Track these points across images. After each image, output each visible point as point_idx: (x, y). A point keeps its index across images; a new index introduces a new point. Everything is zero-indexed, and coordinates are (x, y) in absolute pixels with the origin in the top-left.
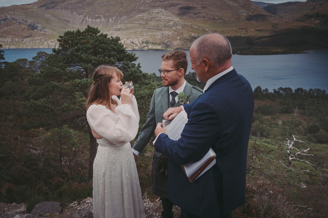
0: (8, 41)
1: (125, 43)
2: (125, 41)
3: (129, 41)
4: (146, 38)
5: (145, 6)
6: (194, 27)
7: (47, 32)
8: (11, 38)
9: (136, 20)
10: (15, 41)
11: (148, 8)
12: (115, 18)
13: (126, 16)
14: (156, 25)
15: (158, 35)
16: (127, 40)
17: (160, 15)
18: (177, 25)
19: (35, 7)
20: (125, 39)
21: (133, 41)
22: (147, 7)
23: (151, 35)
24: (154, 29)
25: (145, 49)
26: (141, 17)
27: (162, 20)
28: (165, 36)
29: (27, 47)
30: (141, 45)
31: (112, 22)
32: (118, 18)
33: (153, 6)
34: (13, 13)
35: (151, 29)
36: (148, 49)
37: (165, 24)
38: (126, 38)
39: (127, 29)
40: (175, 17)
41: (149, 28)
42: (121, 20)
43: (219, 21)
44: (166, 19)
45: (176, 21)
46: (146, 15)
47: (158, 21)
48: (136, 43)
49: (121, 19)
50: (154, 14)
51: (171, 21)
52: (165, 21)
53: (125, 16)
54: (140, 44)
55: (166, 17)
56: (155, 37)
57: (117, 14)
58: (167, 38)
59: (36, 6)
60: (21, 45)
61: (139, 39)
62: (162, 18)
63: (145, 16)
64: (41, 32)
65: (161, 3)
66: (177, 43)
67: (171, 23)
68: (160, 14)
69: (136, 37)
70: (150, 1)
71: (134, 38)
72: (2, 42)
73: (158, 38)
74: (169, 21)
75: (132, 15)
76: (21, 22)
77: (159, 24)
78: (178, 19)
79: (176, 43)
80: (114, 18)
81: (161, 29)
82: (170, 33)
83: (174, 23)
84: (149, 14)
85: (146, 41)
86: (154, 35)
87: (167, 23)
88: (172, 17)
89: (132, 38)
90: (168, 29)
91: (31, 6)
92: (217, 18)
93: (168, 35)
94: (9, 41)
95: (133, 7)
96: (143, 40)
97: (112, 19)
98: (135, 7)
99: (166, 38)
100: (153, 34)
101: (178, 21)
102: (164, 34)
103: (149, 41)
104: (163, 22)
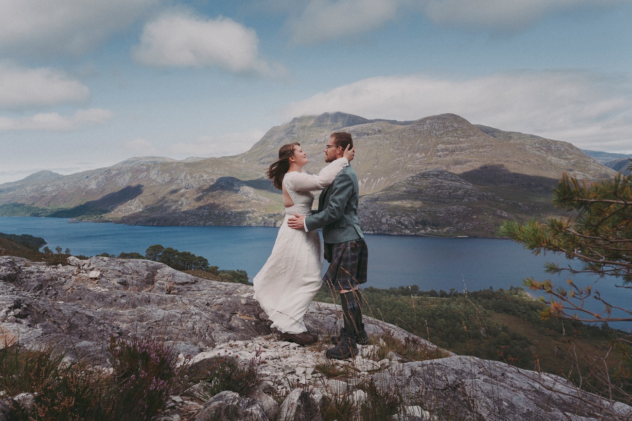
0: (203, 214)
1: (388, 222)
2: (387, 220)
3: (394, 220)
4: (421, 215)
5: (415, 162)
6: (499, 199)
7: (262, 201)
8: (207, 209)
9: (402, 186)
10: (215, 215)
11: (418, 166)
12: (367, 179)
13: (384, 177)
14: (436, 195)
15: (440, 212)
16: (390, 218)
17: (441, 179)
18: (469, 195)
19: (244, 161)
20: (388, 217)
21: (401, 220)
22: (418, 164)
23: (429, 211)
24: (433, 201)
25: (421, 234)
26: (410, 181)
27: (445, 186)
28: (453, 214)
29: (231, 223)
30: (413, 227)
31: (362, 187)
32: (372, 181)
33: (428, 164)
34: (211, 171)
35: (427, 200)
36: (426, 234)
37: (450, 193)
38: (389, 215)
39: (388, 200)
40: (465, 182)
41: (424, 200)
42: (376, 184)
43: (538, 188)
44: (451, 185)
45: (468, 190)
46: (418, 178)
47: (439, 189)
48: (406, 223)
49: (377, 181)
50: (431, 176)
51: (460, 189)
52: (450, 188)
53: (382, 177)
54: (413, 224)
55: (451, 182)
56: (435, 214)
57: (370, 174)
58: (456, 217)
59: (245, 159)
60: (222, 221)
61: (411, 217)
62: (444, 184)
63: (417, 180)
64: (253, 201)
65: (440, 159)
66: (473, 225)
67: (460, 192)
68: (440, 177)
69: (404, 213)
70: (421, 156)
71: (402, 216)
72: (195, 214)
73: (441, 217)
74: (457, 189)
75: (394, 176)
76: (224, 185)
77: (441, 193)
78: (470, 185)
79: (471, 225)
80: (365, 181)
81: (444, 202)
82: (461, 209)
83: (465, 193)
84: (423, 177)
85: (423, 220)
86: (434, 212)
87: (453, 192)
88: (461, 183)
89: (398, 215)
90: (456, 202)
91: (237, 159)
92: (533, 184)
93: (457, 212)
94: (205, 214)
95: (396, 163)
96: (417, 218)
97: (363, 182)
98: (399, 164)
99: (454, 217)
100: (433, 210)
101: (472, 190)
102: (450, 211)
103: (427, 220)
104: (446, 189)
